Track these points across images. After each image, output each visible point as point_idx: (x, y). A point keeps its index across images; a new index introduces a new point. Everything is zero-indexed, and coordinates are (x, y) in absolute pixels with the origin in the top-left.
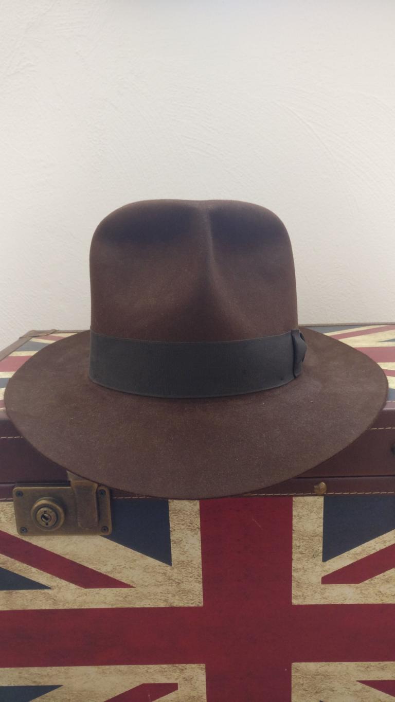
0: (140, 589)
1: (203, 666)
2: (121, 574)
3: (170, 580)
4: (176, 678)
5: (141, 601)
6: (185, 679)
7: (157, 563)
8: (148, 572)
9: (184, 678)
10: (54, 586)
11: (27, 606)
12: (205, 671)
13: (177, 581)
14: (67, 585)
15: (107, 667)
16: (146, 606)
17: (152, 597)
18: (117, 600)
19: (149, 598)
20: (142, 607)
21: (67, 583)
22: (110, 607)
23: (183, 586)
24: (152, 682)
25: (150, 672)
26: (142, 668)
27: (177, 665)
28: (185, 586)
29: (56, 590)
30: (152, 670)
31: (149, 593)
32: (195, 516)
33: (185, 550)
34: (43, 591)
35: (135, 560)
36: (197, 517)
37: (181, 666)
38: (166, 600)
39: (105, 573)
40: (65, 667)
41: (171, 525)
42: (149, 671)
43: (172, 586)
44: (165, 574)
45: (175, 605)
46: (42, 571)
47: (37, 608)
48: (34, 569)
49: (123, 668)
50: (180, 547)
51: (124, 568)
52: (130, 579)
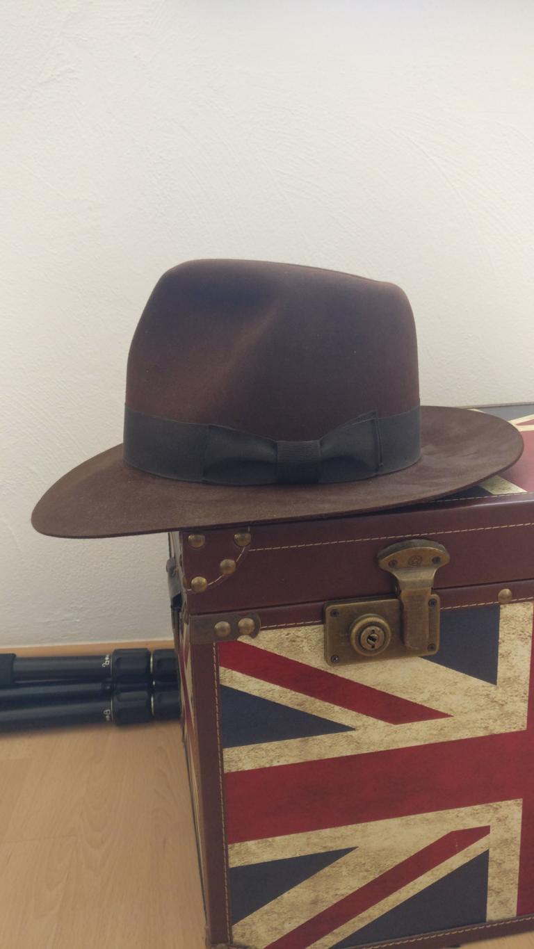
0: (458, 718)
1: (520, 801)
2: (438, 702)
3: (493, 702)
4: (489, 819)
5: (458, 732)
6: (499, 820)
7: (480, 682)
8: (469, 696)
9: (498, 818)
10: (359, 727)
11: (325, 754)
12: (521, 806)
13: (500, 702)
14: (374, 724)
15: (412, 817)
16: (462, 738)
17: (472, 725)
18: (431, 734)
19: (468, 727)
20: (459, 739)
21: (375, 720)
22: (422, 743)
24: (461, 828)
25: (461, 817)
26: (452, 813)
27: (491, 804)
28: (509, 708)
29: (360, 731)
30: (462, 814)
31: (468, 721)
33: (513, 664)
34: (345, 734)
35: (456, 683)
36: (529, 623)
37: (495, 805)
38: (486, 728)
39: (420, 703)
40: (363, 824)
41: (500, 636)
42: (460, 815)
43: (494, 709)
44: (487, 696)
45: (496, 731)
46: (346, 710)
47: (336, 755)
48: (337, 708)
49: (431, 815)
50: (508, 662)
51: (443, 693)
52: (448, 706)
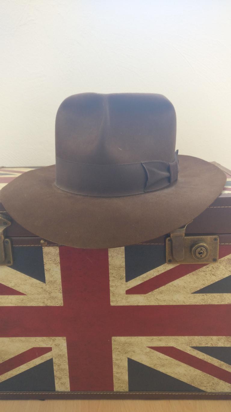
0: (29, 296)
1: (65, 338)
2: (19, 287)
3: (45, 291)
4: (51, 344)
5: (30, 303)
6: (56, 345)
7: (38, 282)
8: (34, 287)
12: (66, 341)
13: (49, 291)
15: (14, 338)
16: (33, 305)
17: (36, 300)
18: (18, 302)
19: (35, 301)
20: (31, 306)
22: (14, 305)
23: (52, 295)
24: (38, 346)
25: (37, 341)
26: (33, 339)
27: (51, 337)
28: (53, 295)
30: (38, 340)
31: (34, 298)
32: (57, 256)
33: (53, 275)
35: (26, 280)
36: (58, 257)
37: (53, 338)
38: (44, 302)
39: (11, 287)
41: (44, 261)
42: (37, 340)
43: (46, 294)
44: (42, 288)
45: (48, 305)
49: (22, 339)
50: (50, 273)
51: (21, 284)
52: (24, 290)
